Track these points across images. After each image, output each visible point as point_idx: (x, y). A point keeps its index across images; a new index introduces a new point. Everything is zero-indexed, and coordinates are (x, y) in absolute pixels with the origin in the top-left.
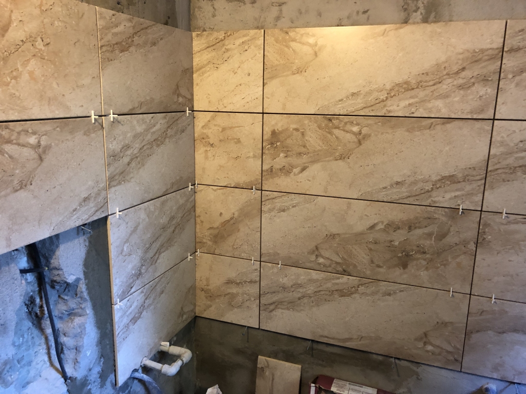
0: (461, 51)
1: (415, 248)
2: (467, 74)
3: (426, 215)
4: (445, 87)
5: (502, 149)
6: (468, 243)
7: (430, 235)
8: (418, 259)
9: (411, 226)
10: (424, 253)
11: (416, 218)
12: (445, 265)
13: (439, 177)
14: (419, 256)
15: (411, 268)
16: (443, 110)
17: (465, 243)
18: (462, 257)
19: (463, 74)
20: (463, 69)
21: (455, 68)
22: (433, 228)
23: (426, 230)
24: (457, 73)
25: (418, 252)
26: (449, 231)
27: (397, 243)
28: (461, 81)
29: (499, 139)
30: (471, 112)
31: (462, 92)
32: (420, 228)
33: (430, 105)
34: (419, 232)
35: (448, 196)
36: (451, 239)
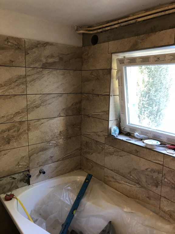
0: (15, 75)
1: (11, 136)
2: (18, 82)
3: (13, 125)
4: (13, 85)
5: (30, 102)
6: (26, 131)
7: (15, 131)
8: (12, 140)
9: (9, 130)
10: (14, 137)
11: (10, 127)
12: (20, 139)
13: (15, 113)
14: (12, 139)
15: (11, 144)
16: (13, 93)
17: (25, 131)
18: (25, 135)
19: (17, 82)
20: (17, 80)
21: (15, 80)
22: (16, 129)
23: (14, 130)
24: (15, 82)
25: (12, 137)
26: (20, 128)
27: (5, 137)
28: (16, 84)
29: (29, 100)
30: (21, 93)
31: (17, 87)
32: (12, 130)
33: (9, 91)
34: (11, 131)
35: (18, 118)
36: (21, 131)
